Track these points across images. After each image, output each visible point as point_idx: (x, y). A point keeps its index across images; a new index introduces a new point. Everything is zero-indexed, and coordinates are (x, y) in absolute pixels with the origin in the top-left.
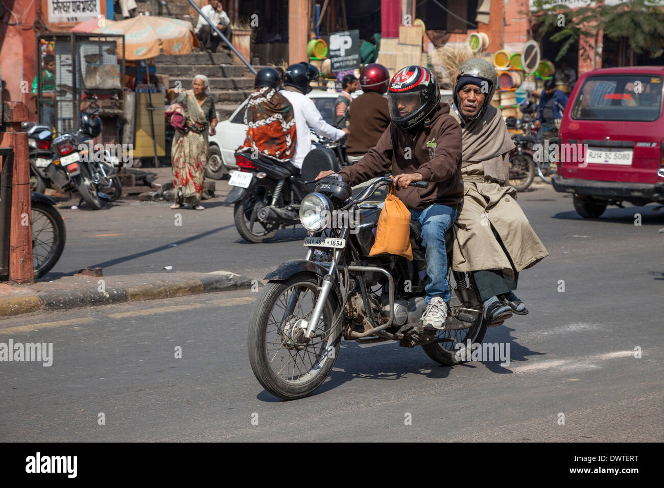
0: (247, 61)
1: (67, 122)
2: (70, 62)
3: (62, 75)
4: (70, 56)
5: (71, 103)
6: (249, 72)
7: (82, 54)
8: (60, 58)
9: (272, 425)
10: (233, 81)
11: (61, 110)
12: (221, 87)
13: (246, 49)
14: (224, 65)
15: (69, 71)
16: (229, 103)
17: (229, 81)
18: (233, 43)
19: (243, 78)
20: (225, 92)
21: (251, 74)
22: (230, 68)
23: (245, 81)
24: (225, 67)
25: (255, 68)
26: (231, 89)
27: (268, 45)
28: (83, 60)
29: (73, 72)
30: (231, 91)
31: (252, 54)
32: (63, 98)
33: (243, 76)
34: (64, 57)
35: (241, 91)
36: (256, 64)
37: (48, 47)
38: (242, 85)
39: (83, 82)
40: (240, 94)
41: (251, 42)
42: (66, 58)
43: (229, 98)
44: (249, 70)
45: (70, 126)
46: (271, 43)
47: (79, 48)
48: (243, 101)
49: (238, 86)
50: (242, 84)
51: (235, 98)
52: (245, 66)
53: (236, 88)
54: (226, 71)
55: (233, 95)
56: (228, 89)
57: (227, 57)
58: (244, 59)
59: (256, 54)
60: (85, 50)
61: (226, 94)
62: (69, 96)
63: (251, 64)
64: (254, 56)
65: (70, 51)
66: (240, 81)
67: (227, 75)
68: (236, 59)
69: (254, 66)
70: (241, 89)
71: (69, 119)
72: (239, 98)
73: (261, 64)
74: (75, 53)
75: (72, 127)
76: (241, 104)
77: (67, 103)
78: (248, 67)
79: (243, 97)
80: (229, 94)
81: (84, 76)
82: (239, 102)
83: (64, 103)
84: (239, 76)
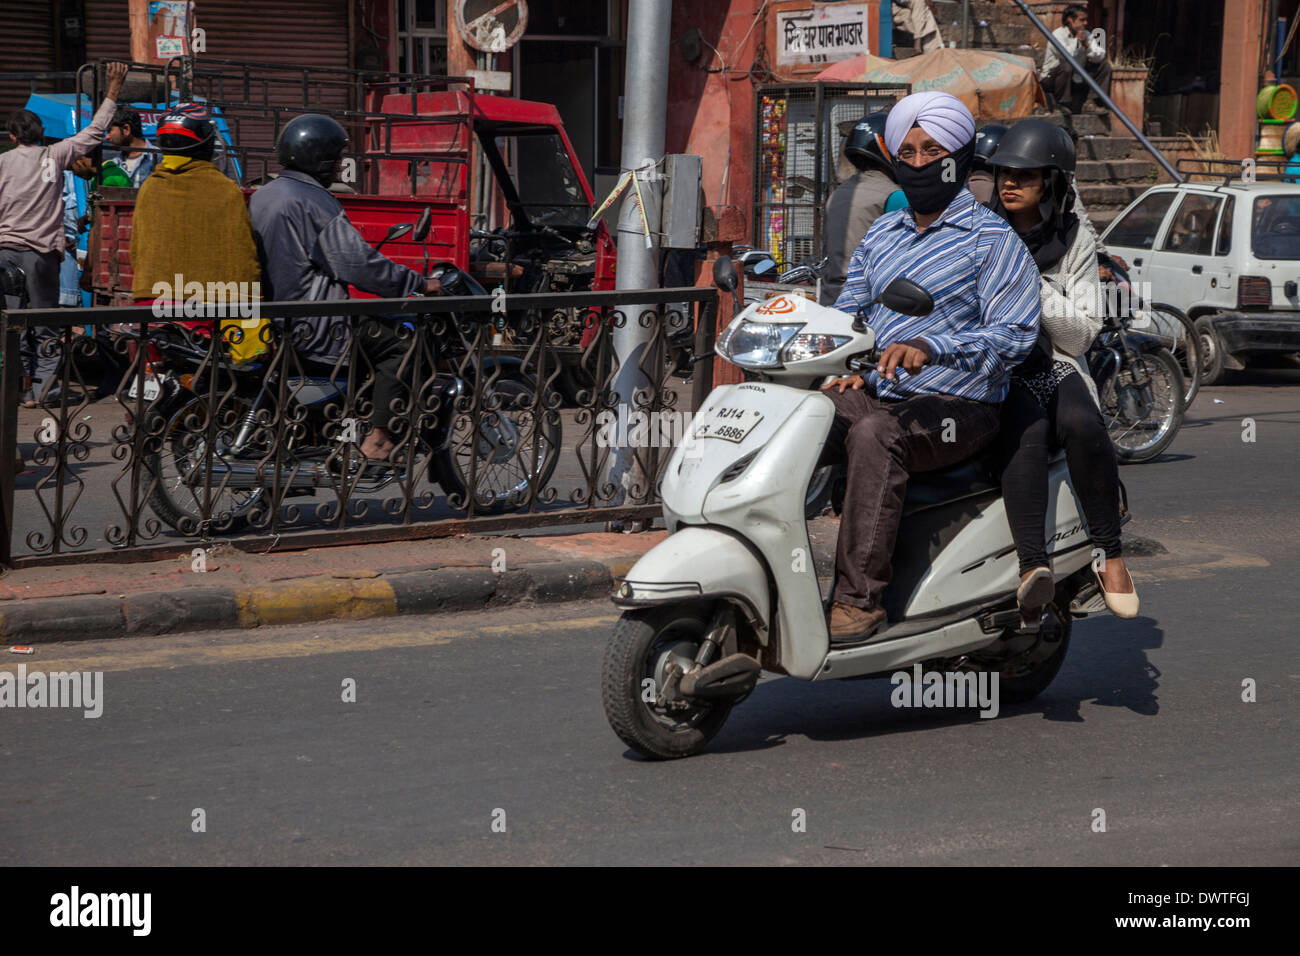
0: (1138, 128)
1: (802, 243)
2: (812, 135)
3: (797, 159)
4: (812, 125)
5: (812, 210)
6: (1139, 149)
7: (834, 121)
8: (796, 128)
9: (1190, 815)
10: (1109, 167)
11: (793, 223)
12: (1086, 177)
13: (1135, 106)
14: (1092, 137)
15: (809, 152)
16: (1100, 207)
17: (1101, 165)
18: (1112, 95)
19: (1128, 161)
20: (1091, 186)
21: (1144, 152)
22: (1104, 141)
23: (1130, 165)
24: (1094, 140)
25: (1152, 142)
26: (1104, 181)
27: (1179, 98)
28: (834, 130)
29: (817, 154)
30: (1103, 186)
31: (1148, 115)
32: (797, 201)
33: (1128, 156)
34: (802, 126)
35: (1122, 186)
36: (1154, 135)
37: (773, 110)
38: (1126, 173)
39: (834, 172)
40: (1121, 192)
41: (1146, 92)
42: (807, 128)
43: (1100, 198)
44: (1139, 145)
45: (807, 251)
46: (1185, 93)
47: (830, 110)
48: (1127, 205)
49: (1119, 176)
50: (1126, 171)
51: (1110, 197)
52: (1134, 138)
53: (1113, 180)
54: (1096, 148)
55: (1108, 191)
56: (1098, 182)
57: (1099, 122)
58: (1131, 125)
59: (1156, 116)
60: (839, 113)
61: (1095, 191)
62: (808, 197)
63: (1145, 133)
64: (1151, 120)
65: (813, 116)
66: (1121, 166)
67: (1097, 156)
68: (1116, 124)
69: (1150, 138)
70: (1123, 180)
71: (806, 239)
72: (1118, 197)
73: (1163, 136)
74: (822, 118)
75: (811, 253)
76: (1122, 210)
77: (804, 210)
78: (1139, 141)
79: (1126, 196)
80: (1100, 191)
81: (835, 160)
82: (1120, 206)
83: (798, 210)
84: (1119, 158)
